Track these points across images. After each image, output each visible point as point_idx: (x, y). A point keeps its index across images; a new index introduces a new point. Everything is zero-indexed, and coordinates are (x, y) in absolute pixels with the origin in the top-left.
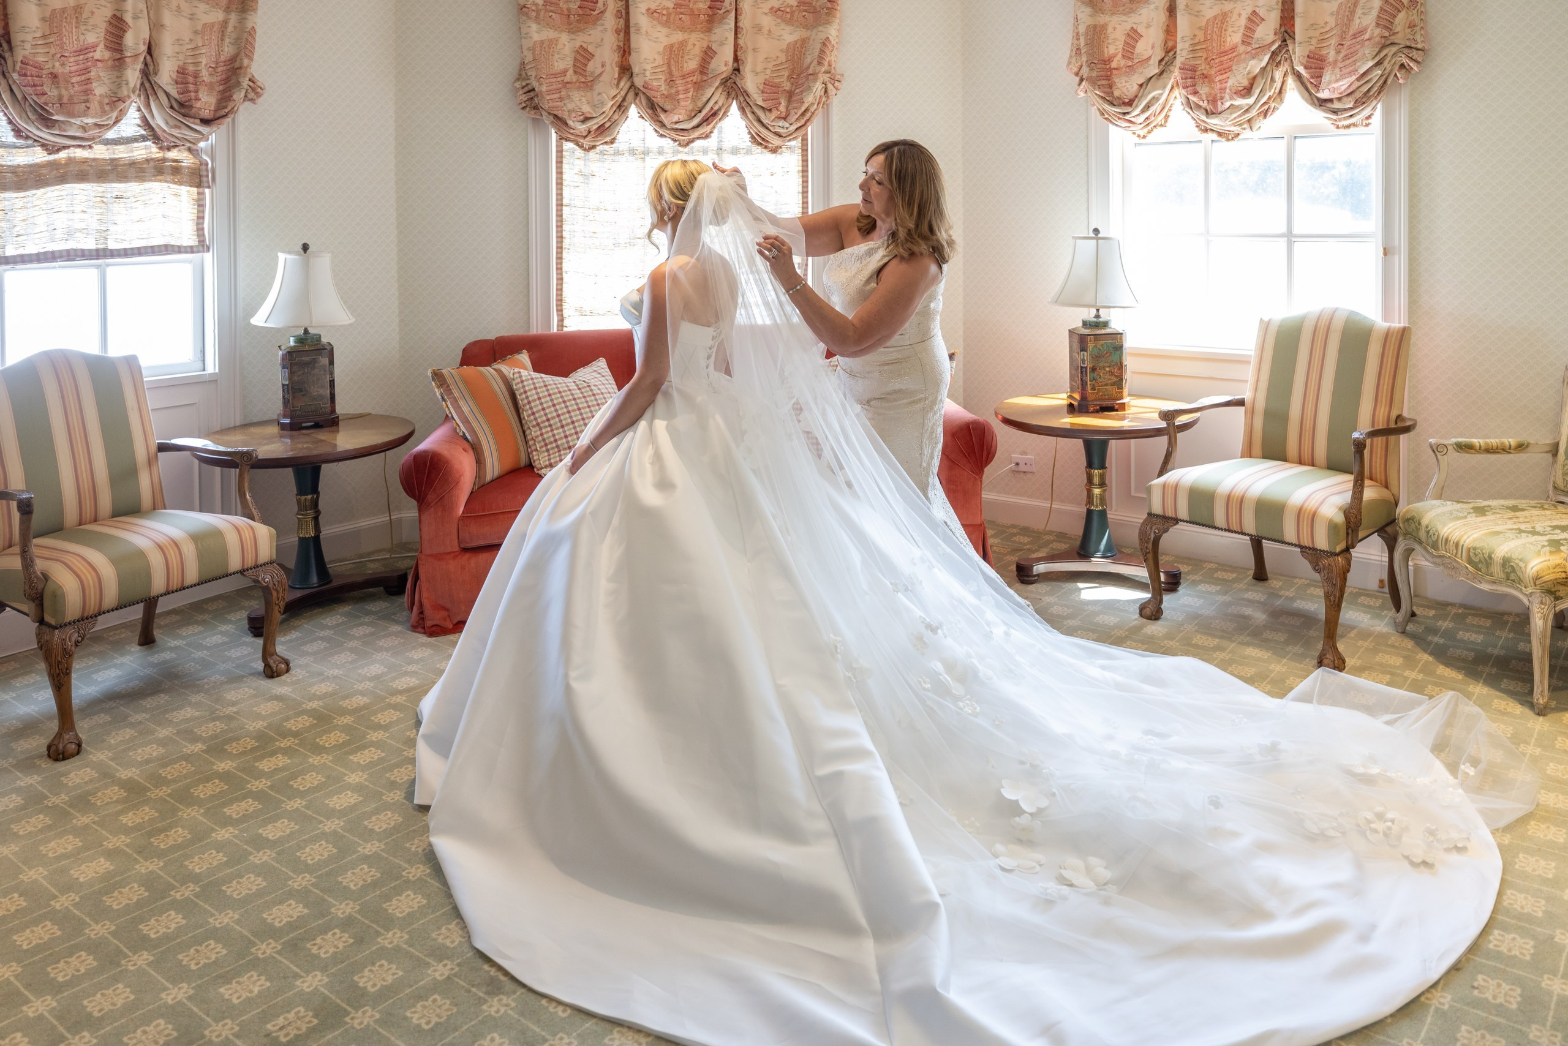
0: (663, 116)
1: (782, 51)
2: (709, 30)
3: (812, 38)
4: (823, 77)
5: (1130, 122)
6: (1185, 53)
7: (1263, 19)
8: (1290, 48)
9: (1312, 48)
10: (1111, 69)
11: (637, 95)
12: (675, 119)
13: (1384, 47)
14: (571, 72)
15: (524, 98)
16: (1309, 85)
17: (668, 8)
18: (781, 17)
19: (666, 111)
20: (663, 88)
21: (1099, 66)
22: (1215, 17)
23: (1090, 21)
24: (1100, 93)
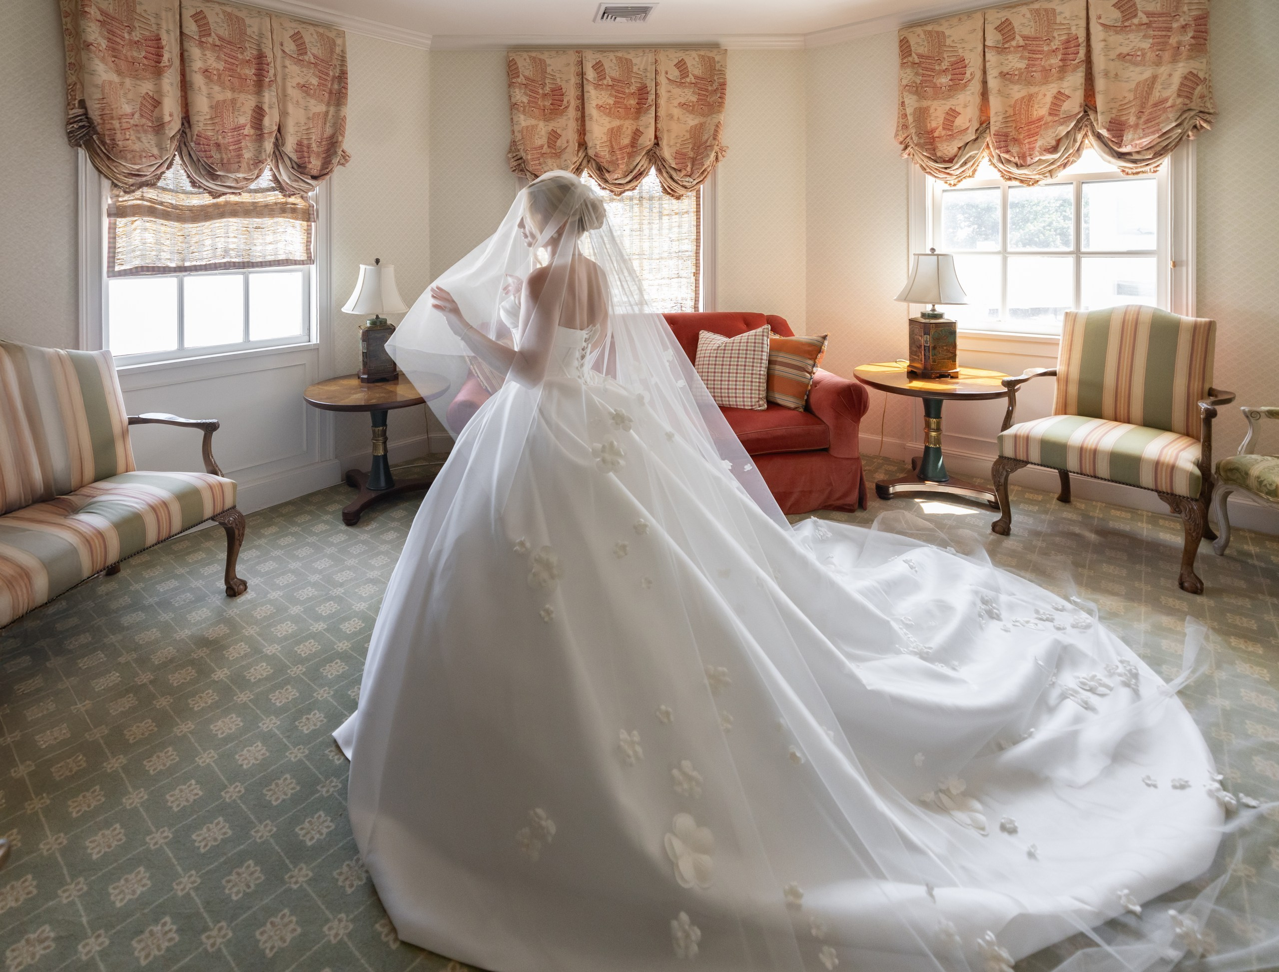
0: (607, 175)
1: (687, 131)
2: (637, 118)
3: (708, 122)
4: (716, 148)
5: (948, 174)
6: (998, 124)
7: (1069, 97)
8: (1092, 117)
9: (1113, 116)
10: (934, 138)
11: (588, 162)
12: (616, 177)
13: (1185, 112)
14: (546, 146)
15: (515, 164)
16: (1111, 144)
17: (610, 104)
18: (685, 109)
19: (609, 172)
20: (607, 156)
21: (925, 136)
22: (1023, 98)
23: (916, 105)
24: (925, 154)
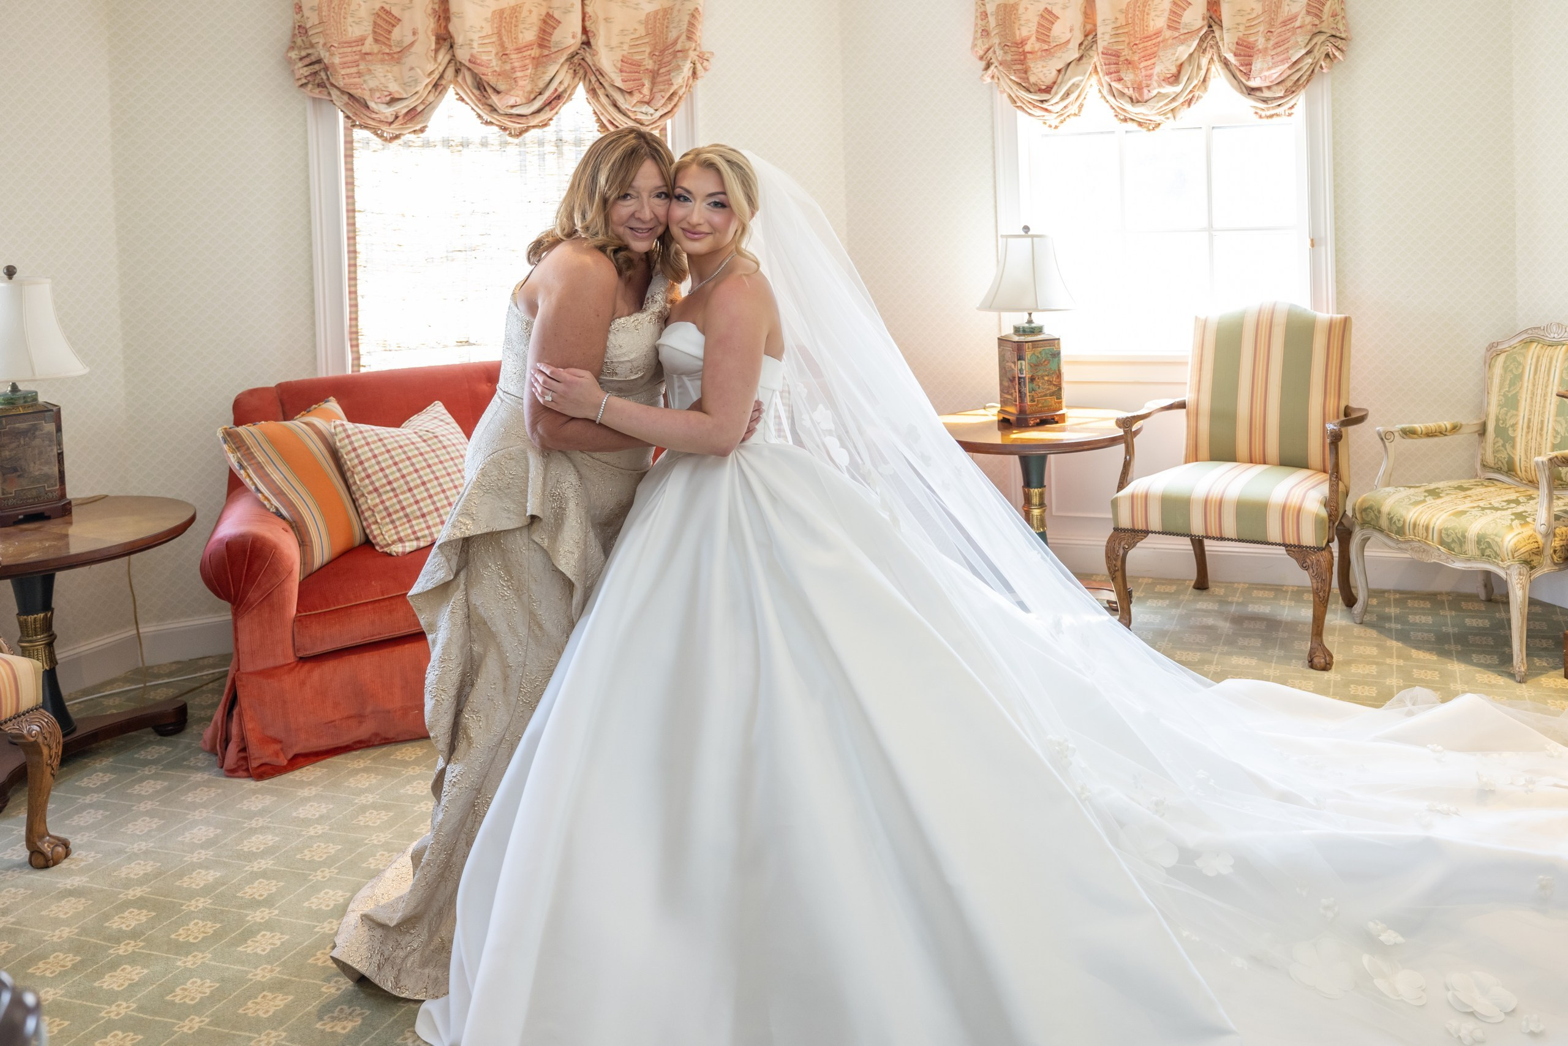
0: (494, 99)
3: (677, 7)
4: (693, 55)
5: (1046, 110)
6: (1107, 37)
7: (1190, 4)
8: (1217, 34)
9: (1242, 34)
10: (1024, 53)
11: (457, 71)
12: (512, 102)
13: (1315, 34)
14: (370, 40)
15: (306, 71)
16: (1238, 74)
19: (498, 92)
20: (494, 63)
21: (1013, 49)
24: (1013, 78)
